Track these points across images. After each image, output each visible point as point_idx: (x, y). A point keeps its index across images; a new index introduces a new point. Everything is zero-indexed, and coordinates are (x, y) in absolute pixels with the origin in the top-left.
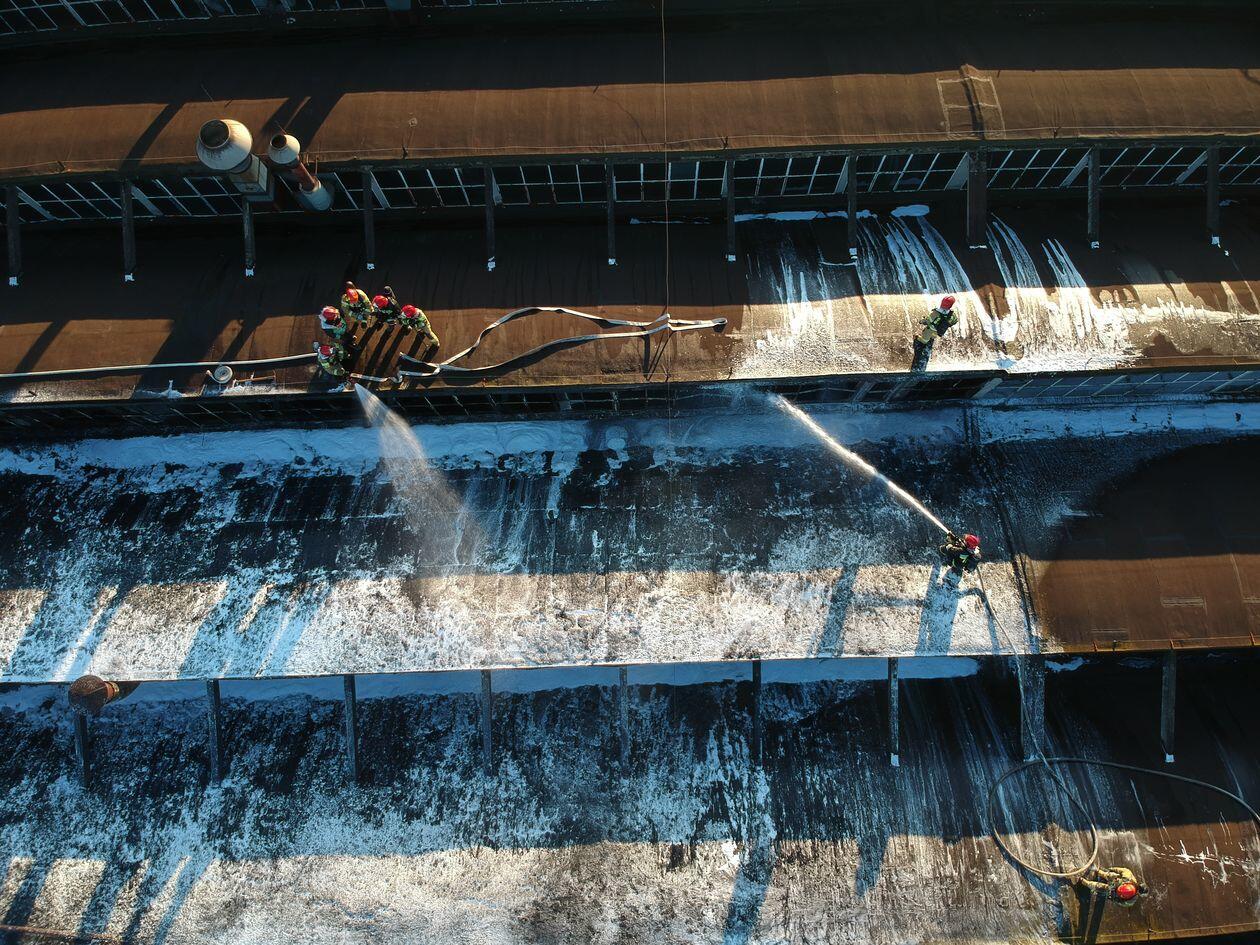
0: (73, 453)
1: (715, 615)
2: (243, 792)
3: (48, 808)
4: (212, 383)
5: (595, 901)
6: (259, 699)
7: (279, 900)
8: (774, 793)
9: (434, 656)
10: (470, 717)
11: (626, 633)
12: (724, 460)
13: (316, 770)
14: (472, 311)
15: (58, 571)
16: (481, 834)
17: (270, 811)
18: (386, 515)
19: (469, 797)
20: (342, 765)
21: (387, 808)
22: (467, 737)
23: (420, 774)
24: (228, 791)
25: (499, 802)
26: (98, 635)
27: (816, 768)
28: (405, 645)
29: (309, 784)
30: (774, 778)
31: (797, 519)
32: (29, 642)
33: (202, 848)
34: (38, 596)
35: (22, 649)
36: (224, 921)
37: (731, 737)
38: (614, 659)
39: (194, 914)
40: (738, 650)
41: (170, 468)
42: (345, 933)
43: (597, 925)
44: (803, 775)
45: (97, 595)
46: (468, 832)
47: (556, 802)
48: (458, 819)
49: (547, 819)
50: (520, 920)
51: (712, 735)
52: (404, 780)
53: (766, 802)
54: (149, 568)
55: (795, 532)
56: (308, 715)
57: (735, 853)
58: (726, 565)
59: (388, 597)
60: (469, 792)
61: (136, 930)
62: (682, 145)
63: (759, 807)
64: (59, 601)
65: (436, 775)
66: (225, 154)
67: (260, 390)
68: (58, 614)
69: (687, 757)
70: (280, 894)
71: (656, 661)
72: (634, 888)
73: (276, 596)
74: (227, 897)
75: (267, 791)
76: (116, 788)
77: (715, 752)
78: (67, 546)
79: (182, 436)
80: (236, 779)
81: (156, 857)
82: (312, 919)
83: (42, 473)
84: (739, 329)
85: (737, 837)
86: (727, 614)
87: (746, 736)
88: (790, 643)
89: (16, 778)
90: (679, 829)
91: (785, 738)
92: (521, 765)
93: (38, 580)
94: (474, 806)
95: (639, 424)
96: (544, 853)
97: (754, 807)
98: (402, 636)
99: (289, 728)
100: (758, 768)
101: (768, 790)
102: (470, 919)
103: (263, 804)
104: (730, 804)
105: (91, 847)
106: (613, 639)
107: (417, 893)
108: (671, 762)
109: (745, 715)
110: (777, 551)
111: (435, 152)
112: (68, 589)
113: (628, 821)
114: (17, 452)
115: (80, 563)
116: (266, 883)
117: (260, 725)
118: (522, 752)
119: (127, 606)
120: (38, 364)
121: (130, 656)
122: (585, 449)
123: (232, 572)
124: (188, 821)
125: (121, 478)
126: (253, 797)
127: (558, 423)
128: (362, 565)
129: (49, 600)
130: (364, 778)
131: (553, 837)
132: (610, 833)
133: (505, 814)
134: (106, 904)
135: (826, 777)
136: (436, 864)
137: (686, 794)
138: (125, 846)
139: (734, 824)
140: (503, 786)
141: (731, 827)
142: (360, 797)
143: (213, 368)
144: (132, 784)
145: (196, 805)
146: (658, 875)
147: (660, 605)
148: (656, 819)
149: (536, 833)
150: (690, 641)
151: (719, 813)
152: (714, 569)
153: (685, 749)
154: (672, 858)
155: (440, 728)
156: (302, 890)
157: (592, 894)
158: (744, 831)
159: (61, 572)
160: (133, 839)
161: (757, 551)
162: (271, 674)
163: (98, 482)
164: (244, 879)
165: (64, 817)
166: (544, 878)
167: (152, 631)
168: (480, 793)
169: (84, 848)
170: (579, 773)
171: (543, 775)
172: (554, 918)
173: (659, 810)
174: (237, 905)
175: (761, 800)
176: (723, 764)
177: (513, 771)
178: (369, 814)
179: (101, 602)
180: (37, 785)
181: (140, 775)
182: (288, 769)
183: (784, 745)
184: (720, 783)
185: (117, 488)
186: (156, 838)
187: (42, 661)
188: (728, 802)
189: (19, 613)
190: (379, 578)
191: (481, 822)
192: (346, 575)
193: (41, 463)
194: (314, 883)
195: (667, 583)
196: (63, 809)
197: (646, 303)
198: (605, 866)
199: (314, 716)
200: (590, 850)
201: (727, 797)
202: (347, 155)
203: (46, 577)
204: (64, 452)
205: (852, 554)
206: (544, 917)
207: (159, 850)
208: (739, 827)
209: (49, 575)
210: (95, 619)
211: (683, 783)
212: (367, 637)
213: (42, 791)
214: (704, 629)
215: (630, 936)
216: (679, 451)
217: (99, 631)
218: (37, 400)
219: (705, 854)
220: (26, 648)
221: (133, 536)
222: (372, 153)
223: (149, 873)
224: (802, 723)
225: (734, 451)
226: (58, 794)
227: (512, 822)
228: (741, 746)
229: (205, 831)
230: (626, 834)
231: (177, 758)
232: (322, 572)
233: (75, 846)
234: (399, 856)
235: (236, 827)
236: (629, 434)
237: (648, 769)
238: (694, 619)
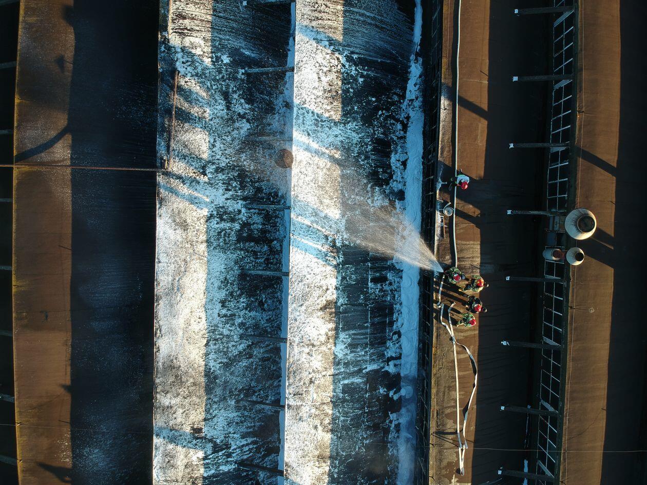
0: (417, 109)
1: (307, 458)
2: (239, 219)
3: (234, 122)
4: (443, 205)
5: (179, 394)
6: (285, 214)
7: (187, 246)
8: (225, 473)
9: (296, 320)
10: (270, 319)
11: (300, 414)
12: (391, 450)
13: (248, 252)
14: (477, 339)
15: (350, 124)
16: (214, 337)
17: (229, 234)
18: (370, 284)
19: (231, 329)
20: (249, 263)
21: (228, 290)
22: (260, 320)
23: (243, 302)
24: (240, 211)
25: (227, 343)
26: (315, 152)
28: (302, 305)
29: (241, 250)
30: (232, 472)
32: (314, 115)
33: (213, 205)
34: (337, 116)
35: (310, 112)
36: (178, 220)
37: (252, 449)
38: (288, 408)
39: (181, 206)
40: (289, 469)
41: (404, 164)
42: (170, 278)
43: (169, 395)
45: (337, 148)
46: (214, 331)
47: (225, 371)
48: (220, 325)
49: (218, 367)
50: (172, 360)
51: (253, 439)
52: (240, 296)
53: (220, 470)
54: (348, 172)
56: (276, 239)
57: (198, 458)
58: (332, 463)
59: (326, 295)
60: (233, 328)
61: (174, 177)
62: (564, 459)
63: (218, 467)
64: (334, 128)
65: (242, 310)
67: (438, 231)
68: (327, 129)
69: (243, 430)
70: (189, 246)
71: (286, 429)
72: (184, 412)
73: (330, 239)
74: (189, 221)
75: (239, 231)
76: (243, 156)
77: (245, 443)
78: (363, 125)
79: (422, 167)
80: (245, 214)
81: (209, 183)
82: (177, 263)
83: (408, 92)
84: (457, 482)
85: (205, 458)
86: (307, 464)
87: (253, 456)
89: (249, 101)
90: (210, 431)
91: (251, 474)
92: (244, 350)
93: (346, 114)
94: (226, 332)
95: (414, 405)
96: (202, 369)
97: (218, 465)
98: (307, 303)
99: (269, 232)
100: (236, 465)
101: (226, 471)
102: (174, 336)
103: (233, 230)
104: (220, 454)
105: (214, 149)
106: (298, 408)
107: (187, 311)
108: (242, 422)
109: (263, 453)
111: (571, 324)
112: (340, 132)
113: (215, 406)
114: (420, 76)
115: (354, 134)
116: (195, 239)
117: (272, 217)
118: (251, 349)
119: (329, 164)
120: (462, 109)
121: (303, 170)
122: (402, 375)
123: (343, 216)
124: (226, 196)
125: (401, 138)
126: (236, 225)
127: (416, 361)
128: (343, 278)
129: (335, 122)
130: (243, 276)
131: (209, 372)
132: (210, 399)
133: (221, 347)
134: (186, 161)
136: (200, 318)
137: (226, 432)
138: (214, 167)
139: (211, 456)
140: (234, 344)
141: (209, 455)
142: (233, 276)
143: (452, 206)
144: (245, 163)
145: (234, 198)
146: (189, 423)
147: (313, 431)
148: (215, 420)
149: (212, 364)
150: (295, 446)
151: (216, 449)
152: (331, 457)
153: (247, 428)
154: (197, 429)
155: (266, 305)
156: (191, 256)
157: (182, 393)
158: (207, 461)
159: (349, 126)
160: (219, 170)
161: (339, 477)
162: (291, 241)
163: (399, 126)
164: (197, 228)
165: (229, 132)
166: (190, 370)
167: (315, 180)
168: (232, 334)
169: (214, 146)
170: (238, 379)
171: (239, 362)
172: (173, 375)
173: (219, 420)
174: (185, 226)
175: (221, 468)
176: (239, 448)
177: (241, 348)
178: (225, 282)
179: (332, 151)
180: (246, 113)
181: (249, 165)
182: (250, 238)
183: (247, 475)
184: (230, 447)
185: (395, 138)
186: (218, 181)
187: (303, 124)
188: (222, 452)
189: (329, 108)
190: (337, 288)
191: (218, 337)
192: (338, 272)
193: (413, 91)
194: (194, 262)
195: (324, 434)
196: (233, 131)
197: (476, 431)
198: (194, 398)
199: (275, 242)
200: (202, 392)
201: (223, 452)
202: (573, 275)
203: (347, 118)
204: (417, 104)
206: (173, 371)
207: (212, 184)
208: (210, 459)
209: (348, 120)
210: (324, 150)
211: (231, 430)
212: (307, 287)
213: (242, 117)
214: (300, 453)
215: (163, 410)
216: (398, 427)
217: (317, 152)
218: (442, 111)
220: (310, 114)
221: (367, 158)
222: (574, 289)
223: (201, 181)
224: (257, 481)
225: (396, 454)
226: (240, 126)
227: (218, 351)
228: (247, 454)
229: (221, 205)
230: (209, 406)
231: (258, 182)
232: (341, 260)
233: (215, 141)
234: (204, 300)
235: (222, 220)
236: (408, 400)
237: (239, 412)
238: (306, 448)
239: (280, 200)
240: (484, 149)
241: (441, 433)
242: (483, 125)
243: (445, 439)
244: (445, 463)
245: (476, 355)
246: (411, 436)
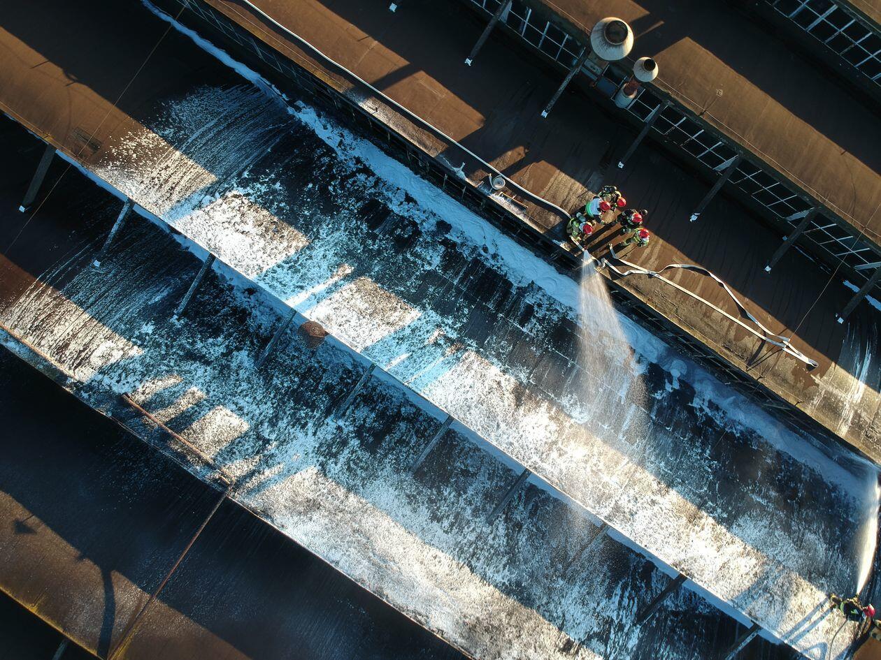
0: (355, 143)
1: (683, 536)
2: (348, 435)
3: (228, 367)
4: (487, 183)
5: (510, 640)
6: (377, 376)
7: (339, 518)
8: (639, 647)
9: (511, 444)
10: (489, 474)
11: (627, 510)
12: (735, 431)
13: (394, 449)
14: (669, 246)
15: (321, 231)
16: (469, 557)
17: (358, 458)
18: (524, 330)
19: (471, 528)
20: (408, 456)
21: (423, 503)
22: (484, 487)
23: (450, 494)
24: (339, 428)
25: (486, 544)
26: (327, 293)
27: (668, 647)
28: (498, 426)
29: (386, 456)
30: (643, 637)
31: (763, 508)
32: (282, 267)
33: (310, 456)
34: (302, 241)
35: (276, 268)
36: (302, 509)
37: (630, 595)
38: (610, 520)
39: (287, 494)
40: (683, 566)
41: (409, 199)
42: (365, 562)
43: (504, 654)
44: (660, 647)
45: (339, 265)
46: (462, 551)
47: (518, 567)
48: (460, 538)
49: (508, 573)
50: (464, 622)
51: (620, 585)
52: (440, 492)
53: (632, 649)
54: (376, 269)
55: (758, 516)
56: (400, 406)
58: (707, 510)
59: (504, 389)
60: (473, 526)
61: (248, 480)
62: (873, 235)
63: (627, 649)
64: (314, 253)
65: (458, 501)
66: (612, 50)
67: (513, 210)
68: (310, 261)
69: (601, 590)
70: (341, 515)
71: (633, 539)
72: (535, 648)
73: (442, 342)
74: (311, 496)
75: (362, 444)
76: (276, 381)
77: (618, 598)
78: (332, 217)
79: (426, 182)
80: (347, 423)
81: (282, 443)
82: (352, 542)
83: (328, 142)
84: (821, 377)
86: (691, 541)
87: (639, 599)
88: (715, 583)
89: (215, 334)
90: (577, 632)
91: (660, 616)
92: (508, 529)
93: (306, 228)
94: (472, 537)
95: (698, 370)
96: (497, 593)
97: (624, 647)
98: (499, 419)
99: (386, 408)
100: (638, 626)
101: (637, 642)
102: (437, 602)
103: (356, 451)
104: (612, 636)
105: (245, 411)
106: (617, 509)
107: (417, 567)
109: (643, 585)
110: (741, 521)
111: (721, 126)
112: (323, 249)
113: (552, 606)
114: (319, 116)
115: (337, 234)
116: (337, 502)
117: (371, 394)
118: (511, 520)
119: (353, 286)
120: (388, 89)
121: (340, 320)
122: (655, 361)
123: (424, 308)
124: (310, 433)
125: (376, 183)
126: (352, 442)
127: (649, 334)
128: (498, 356)
129: (308, 248)
130: (419, 475)
131: (507, 587)
132: (539, 607)
133: (486, 554)
134: (237, 453)
135: (671, 656)
136: (435, 558)
138: (266, 424)
139: (609, 650)
140: (492, 536)
142: (411, 485)
143: (495, 175)
144: (285, 385)
145: (318, 425)
146: (553, 650)
147: (656, 508)
148: (568, 616)
149: (498, 578)
150: (660, 541)
151: (603, 638)
152: (700, 507)
153: (601, 584)
154: (565, 646)
155: (471, 469)
156: (355, 521)
157: (511, 635)
159: (323, 233)
160: (273, 422)
161: (729, 513)
162: (414, 389)
163: (362, 177)
164: (325, 491)
165: (237, 380)
166: (490, 608)
167: (361, 313)
168: (478, 530)
169: (241, 409)
170: (537, 558)
171: (517, 544)
172: (483, 634)
173: (572, 612)
174: (314, 505)
175: (630, 646)
177: (502, 531)
178: (411, 499)
179: (339, 273)
180: (227, 347)
181: (292, 381)
182: (379, 436)
183: (658, 620)
184: (612, 620)
185: (372, 190)
186: (287, 431)
187: (285, 285)
189: (285, 244)
190: (504, 372)
191: (471, 550)
192: (487, 357)
193: (331, 135)
194: (363, 521)
195: (667, 497)
196: (238, 375)
197: (776, 317)
198: (526, 625)
199: (403, 409)
201: (612, 631)
202: (666, 87)
203: (312, 230)
204: (349, 139)
205: (782, 553)
206: (478, 629)
207: (285, 440)
209: (315, 230)
210: (331, 281)
212: (480, 405)
213: (228, 354)
214: (671, 540)
216: (712, 405)
217: (330, 291)
218: (375, 115)
219: (584, 656)
220: (279, 270)
221: (374, 237)
222: (682, 97)
223: (273, 451)
224: (672, 612)
225: (742, 428)
226: (238, 362)
227: (489, 561)
228: (633, 604)
229: (317, 446)
230: (547, 614)
231: (318, 384)
232: (474, 344)
233: (236, 404)
234: (417, 538)
235: (335, 455)
236: (688, 372)
238: (671, 530)
239: (357, 372)
240: (453, 95)
241: (753, 360)
242: (422, 79)
243: (763, 358)
244: (790, 378)
245: (686, 259)
246: (732, 398)
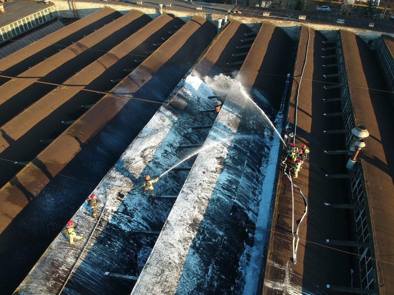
1: (182, 223)
5: (123, 174)
8: (121, 230)
11: (188, 197)
16: (154, 161)
26: (230, 112)
27: (120, 247)
29: (183, 140)
30: (125, 233)
38: (182, 192)
43: (117, 173)
44: (120, 242)
51: (148, 226)
55: (202, 267)
57: (112, 210)
58: (197, 235)
59: (221, 154)
63: (120, 223)
69: (145, 215)
75: (186, 134)
77: (142, 223)
85: (116, 212)
86: (181, 226)
90: (128, 200)
91: (135, 246)
100: (131, 231)
102: (136, 152)
103: (183, 132)
106: (188, 194)
108: (147, 210)
110: (196, 255)
119: (235, 117)
120: (299, 111)
121: (224, 114)
126: (185, 131)
137: (135, 207)
139: (120, 213)
143: (293, 134)
146: (119, 189)
148: (134, 196)
150: (177, 213)
151: (125, 212)
152: (198, 231)
153: (148, 216)
154: (121, 194)
158: (116, 215)
161: (199, 248)
167: (228, 118)
173: (135, 198)
176: (138, 222)
179: (238, 114)
182: (189, 139)
183: (133, 244)
184: (133, 218)
188: (127, 216)
190: (227, 155)
194: (161, 132)
202: (365, 169)
206: (127, 164)
208: (118, 214)
211: (139, 208)
214: (179, 218)
216: (248, 255)
219: (117, 202)
222: (366, 175)
232: (232, 146)
236: (259, 242)
237: (148, 203)
